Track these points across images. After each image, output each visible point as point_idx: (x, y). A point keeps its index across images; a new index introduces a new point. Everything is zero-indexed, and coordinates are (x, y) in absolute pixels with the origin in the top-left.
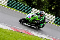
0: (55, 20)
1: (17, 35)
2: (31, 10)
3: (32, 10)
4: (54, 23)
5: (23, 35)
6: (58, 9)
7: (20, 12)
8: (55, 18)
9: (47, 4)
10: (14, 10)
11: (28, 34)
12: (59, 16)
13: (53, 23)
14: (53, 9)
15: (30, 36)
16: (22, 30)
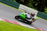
0: (37, 14)
1: (8, 25)
2: (19, 6)
3: (20, 5)
4: (37, 16)
5: (12, 25)
6: (40, 5)
7: (10, 7)
8: (37, 12)
9: (32, 1)
10: (6, 5)
11: (16, 24)
12: (41, 10)
15: (18, 26)
16: (11, 21)
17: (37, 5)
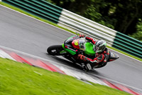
0: (115, 40)
1: (24, 71)
2: (60, 14)
3: (63, 13)
4: (113, 46)
5: (37, 71)
6: (124, 14)
7: (33, 17)
8: (115, 35)
11: (48, 69)
13: (110, 46)
14: (111, 12)
16: (35, 59)
17: (115, 13)
